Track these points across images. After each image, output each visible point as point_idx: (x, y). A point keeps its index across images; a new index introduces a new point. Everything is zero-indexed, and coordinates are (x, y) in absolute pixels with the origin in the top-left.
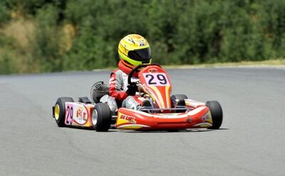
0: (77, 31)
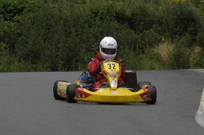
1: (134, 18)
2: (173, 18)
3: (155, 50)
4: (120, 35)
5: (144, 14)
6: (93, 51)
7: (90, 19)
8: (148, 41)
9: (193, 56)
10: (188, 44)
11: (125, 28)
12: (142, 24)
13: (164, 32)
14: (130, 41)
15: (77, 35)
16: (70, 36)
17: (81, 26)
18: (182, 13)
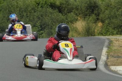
0: (103, 25)
1: (61, 6)
2: (85, 6)
3: (74, 25)
4: (53, 16)
5: (68, 3)
6: (37, 26)
7: (35, 7)
8: (70, 20)
9: (97, 28)
10: (94, 21)
11: (56, 12)
12: (66, 9)
13: (79, 14)
14: (59, 20)
15: (27, 17)
16: (23, 17)
17: (29, 12)
18: (90, 3)
